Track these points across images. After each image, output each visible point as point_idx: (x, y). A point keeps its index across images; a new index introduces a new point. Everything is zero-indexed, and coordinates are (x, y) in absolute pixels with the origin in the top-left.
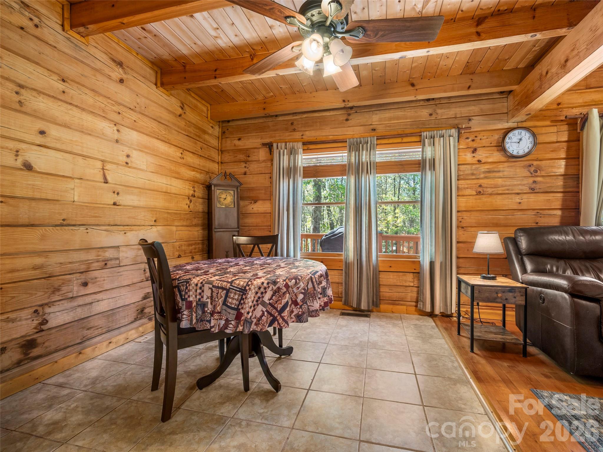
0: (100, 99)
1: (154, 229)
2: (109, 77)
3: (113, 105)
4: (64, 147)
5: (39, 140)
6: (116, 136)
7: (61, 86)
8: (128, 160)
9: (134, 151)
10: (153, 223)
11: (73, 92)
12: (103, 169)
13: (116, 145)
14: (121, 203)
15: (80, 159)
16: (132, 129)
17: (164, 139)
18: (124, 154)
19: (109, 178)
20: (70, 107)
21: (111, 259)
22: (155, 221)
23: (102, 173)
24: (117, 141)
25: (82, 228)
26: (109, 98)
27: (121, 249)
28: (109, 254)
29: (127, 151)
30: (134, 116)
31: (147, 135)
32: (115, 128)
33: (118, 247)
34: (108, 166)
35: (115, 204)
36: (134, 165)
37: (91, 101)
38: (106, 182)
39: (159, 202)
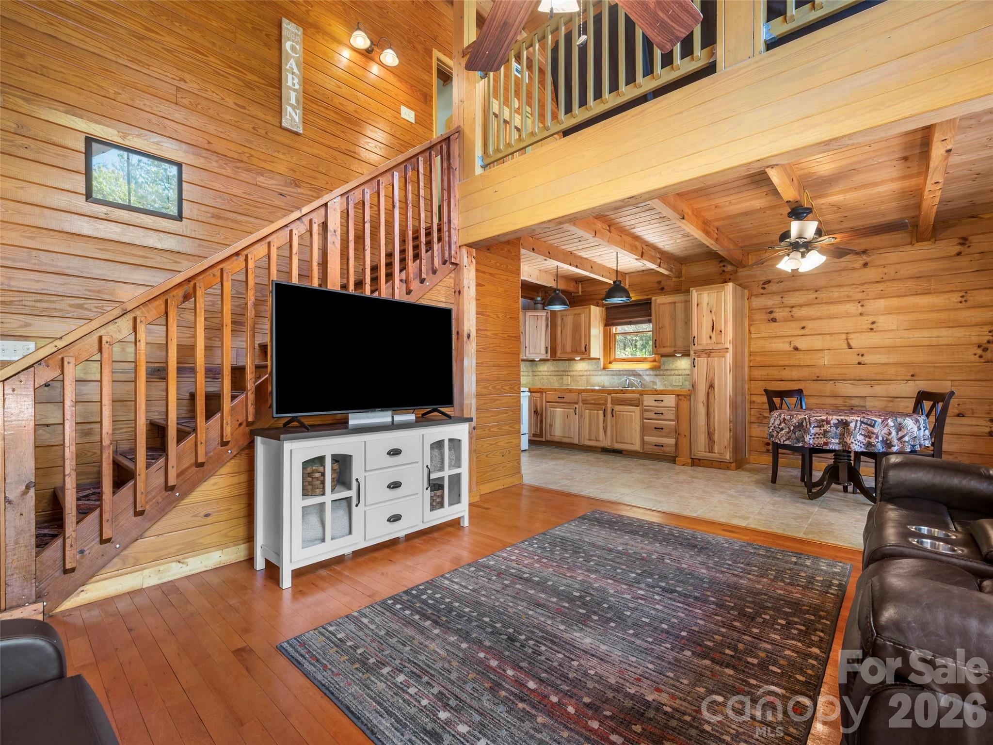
0: (845, 289)
1: (911, 383)
2: (854, 269)
3: (857, 288)
4: (816, 332)
5: (802, 332)
6: (861, 310)
7: (815, 295)
8: (873, 326)
9: (881, 317)
10: (909, 378)
11: (823, 295)
12: (847, 339)
13: (861, 318)
14: (866, 362)
15: (828, 337)
16: (880, 298)
17: (926, 291)
18: (870, 321)
19: (853, 344)
20: (820, 306)
21: (857, 406)
22: (912, 376)
23: (846, 342)
24: (861, 314)
25: (831, 382)
26: (854, 284)
27: (867, 399)
28: (855, 402)
29: (872, 319)
30: (880, 286)
31: (899, 296)
32: (860, 304)
33: (866, 397)
34: (851, 336)
35: (859, 363)
36: (881, 329)
37: (836, 294)
38: (850, 348)
39: (920, 357)
